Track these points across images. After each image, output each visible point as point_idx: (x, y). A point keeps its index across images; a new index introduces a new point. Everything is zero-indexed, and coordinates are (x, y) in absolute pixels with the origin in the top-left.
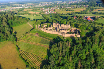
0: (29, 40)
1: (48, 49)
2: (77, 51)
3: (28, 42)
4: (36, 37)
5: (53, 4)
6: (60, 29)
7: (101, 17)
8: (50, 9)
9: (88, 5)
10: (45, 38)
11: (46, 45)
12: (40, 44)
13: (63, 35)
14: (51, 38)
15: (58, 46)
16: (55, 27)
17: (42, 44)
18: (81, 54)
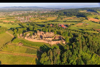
0: (12, 50)
1: (36, 59)
2: (67, 57)
3: (12, 53)
4: (20, 47)
5: (26, 13)
6: (45, 37)
7: (72, 25)
8: (25, 17)
9: (58, 15)
10: (31, 47)
11: (33, 54)
12: (26, 54)
13: (50, 43)
14: (37, 47)
15: (48, 55)
16: (40, 35)
17: (28, 54)
18: (72, 61)
